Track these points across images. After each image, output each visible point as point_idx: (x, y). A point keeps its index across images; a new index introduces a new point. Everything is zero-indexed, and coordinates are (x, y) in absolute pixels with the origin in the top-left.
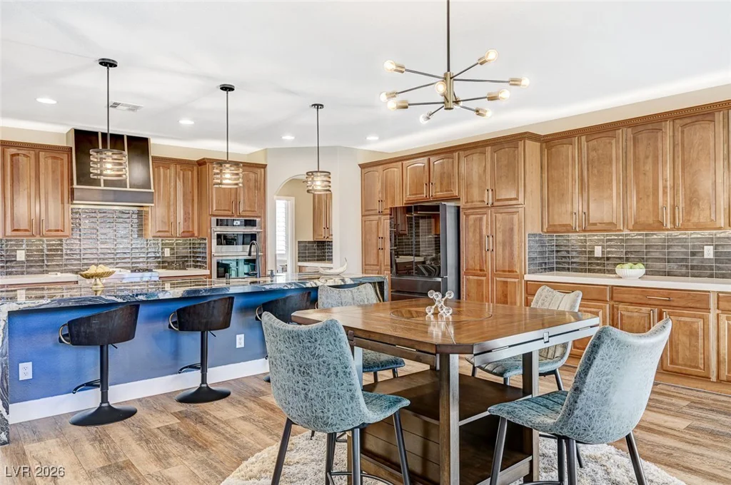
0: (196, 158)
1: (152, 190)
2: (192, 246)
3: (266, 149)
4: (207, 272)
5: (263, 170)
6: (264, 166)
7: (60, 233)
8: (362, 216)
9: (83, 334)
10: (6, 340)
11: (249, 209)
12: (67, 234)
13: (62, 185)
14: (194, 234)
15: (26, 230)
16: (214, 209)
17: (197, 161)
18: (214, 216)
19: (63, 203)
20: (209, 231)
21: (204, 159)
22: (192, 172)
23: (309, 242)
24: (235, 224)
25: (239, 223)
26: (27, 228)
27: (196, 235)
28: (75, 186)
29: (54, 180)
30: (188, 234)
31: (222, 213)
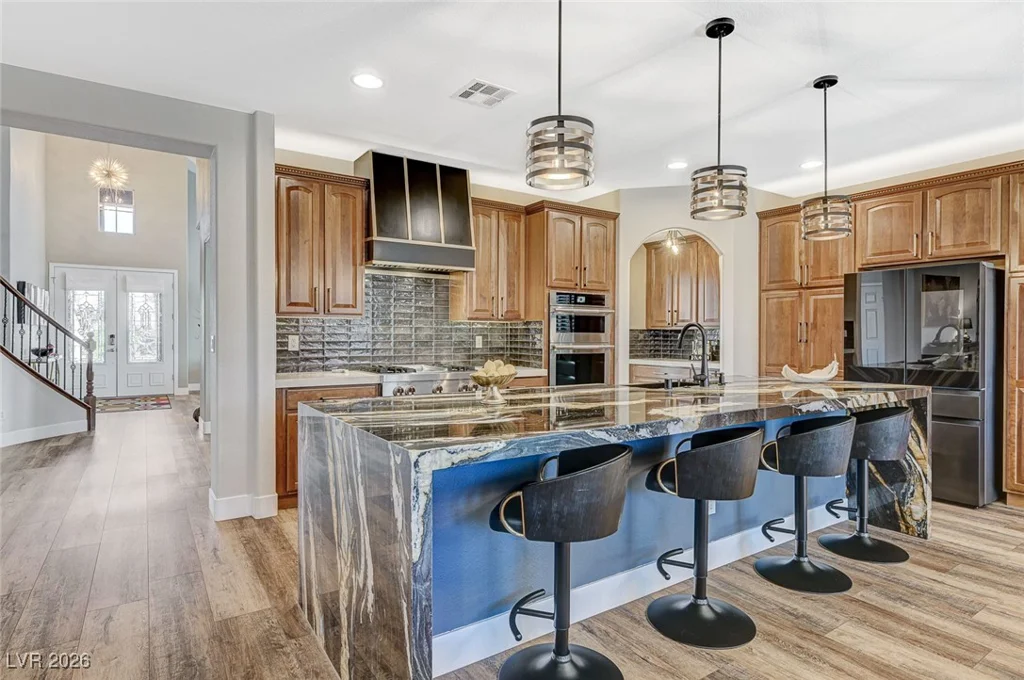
0: (524, 203)
1: (473, 247)
2: (509, 333)
3: (618, 191)
4: (543, 372)
5: (612, 222)
6: (615, 217)
7: (350, 310)
8: (761, 290)
9: (555, 517)
10: (429, 540)
11: (596, 280)
12: (360, 312)
13: (354, 236)
14: (520, 315)
15: (306, 305)
16: (554, 278)
17: (526, 208)
18: (553, 288)
19: (355, 264)
20: (546, 310)
21: (543, 202)
22: (519, 222)
23: (642, 331)
24: (578, 301)
25: (584, 299)
26: (307, 301)
27: (522, 317)
28: (375, 237)
29: (344, 230)
30: (512, 315)
31: (564, 284)
